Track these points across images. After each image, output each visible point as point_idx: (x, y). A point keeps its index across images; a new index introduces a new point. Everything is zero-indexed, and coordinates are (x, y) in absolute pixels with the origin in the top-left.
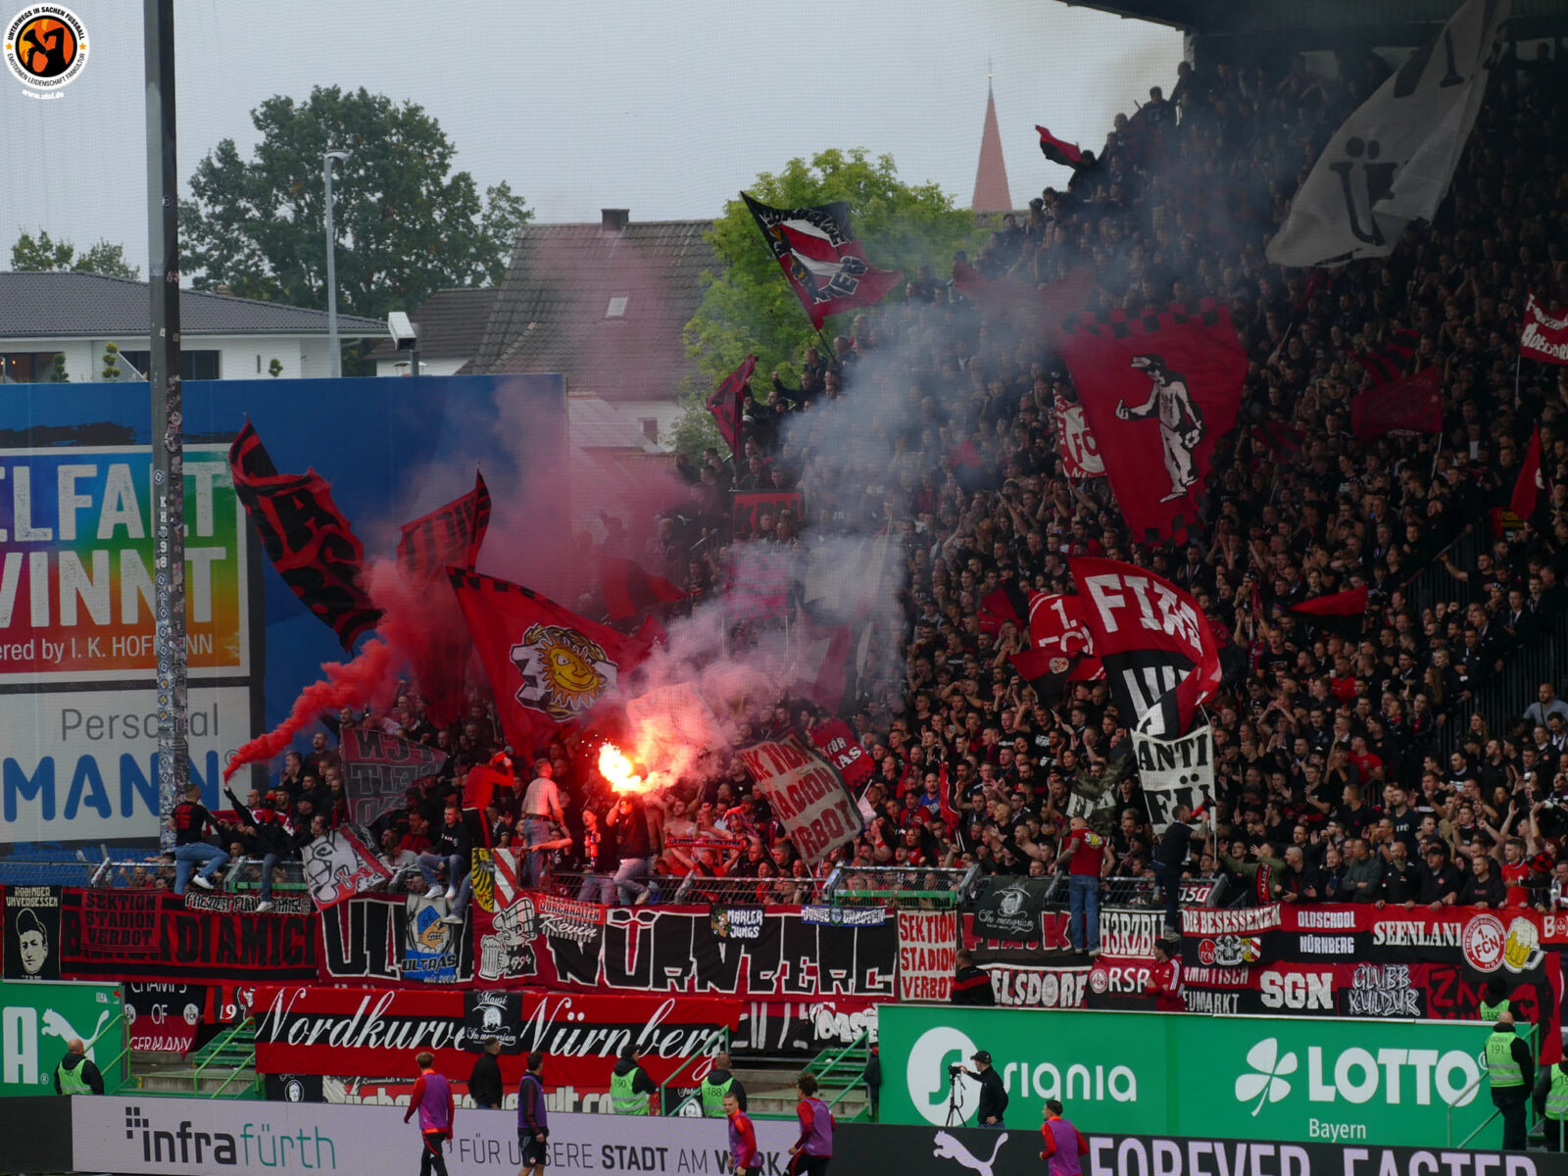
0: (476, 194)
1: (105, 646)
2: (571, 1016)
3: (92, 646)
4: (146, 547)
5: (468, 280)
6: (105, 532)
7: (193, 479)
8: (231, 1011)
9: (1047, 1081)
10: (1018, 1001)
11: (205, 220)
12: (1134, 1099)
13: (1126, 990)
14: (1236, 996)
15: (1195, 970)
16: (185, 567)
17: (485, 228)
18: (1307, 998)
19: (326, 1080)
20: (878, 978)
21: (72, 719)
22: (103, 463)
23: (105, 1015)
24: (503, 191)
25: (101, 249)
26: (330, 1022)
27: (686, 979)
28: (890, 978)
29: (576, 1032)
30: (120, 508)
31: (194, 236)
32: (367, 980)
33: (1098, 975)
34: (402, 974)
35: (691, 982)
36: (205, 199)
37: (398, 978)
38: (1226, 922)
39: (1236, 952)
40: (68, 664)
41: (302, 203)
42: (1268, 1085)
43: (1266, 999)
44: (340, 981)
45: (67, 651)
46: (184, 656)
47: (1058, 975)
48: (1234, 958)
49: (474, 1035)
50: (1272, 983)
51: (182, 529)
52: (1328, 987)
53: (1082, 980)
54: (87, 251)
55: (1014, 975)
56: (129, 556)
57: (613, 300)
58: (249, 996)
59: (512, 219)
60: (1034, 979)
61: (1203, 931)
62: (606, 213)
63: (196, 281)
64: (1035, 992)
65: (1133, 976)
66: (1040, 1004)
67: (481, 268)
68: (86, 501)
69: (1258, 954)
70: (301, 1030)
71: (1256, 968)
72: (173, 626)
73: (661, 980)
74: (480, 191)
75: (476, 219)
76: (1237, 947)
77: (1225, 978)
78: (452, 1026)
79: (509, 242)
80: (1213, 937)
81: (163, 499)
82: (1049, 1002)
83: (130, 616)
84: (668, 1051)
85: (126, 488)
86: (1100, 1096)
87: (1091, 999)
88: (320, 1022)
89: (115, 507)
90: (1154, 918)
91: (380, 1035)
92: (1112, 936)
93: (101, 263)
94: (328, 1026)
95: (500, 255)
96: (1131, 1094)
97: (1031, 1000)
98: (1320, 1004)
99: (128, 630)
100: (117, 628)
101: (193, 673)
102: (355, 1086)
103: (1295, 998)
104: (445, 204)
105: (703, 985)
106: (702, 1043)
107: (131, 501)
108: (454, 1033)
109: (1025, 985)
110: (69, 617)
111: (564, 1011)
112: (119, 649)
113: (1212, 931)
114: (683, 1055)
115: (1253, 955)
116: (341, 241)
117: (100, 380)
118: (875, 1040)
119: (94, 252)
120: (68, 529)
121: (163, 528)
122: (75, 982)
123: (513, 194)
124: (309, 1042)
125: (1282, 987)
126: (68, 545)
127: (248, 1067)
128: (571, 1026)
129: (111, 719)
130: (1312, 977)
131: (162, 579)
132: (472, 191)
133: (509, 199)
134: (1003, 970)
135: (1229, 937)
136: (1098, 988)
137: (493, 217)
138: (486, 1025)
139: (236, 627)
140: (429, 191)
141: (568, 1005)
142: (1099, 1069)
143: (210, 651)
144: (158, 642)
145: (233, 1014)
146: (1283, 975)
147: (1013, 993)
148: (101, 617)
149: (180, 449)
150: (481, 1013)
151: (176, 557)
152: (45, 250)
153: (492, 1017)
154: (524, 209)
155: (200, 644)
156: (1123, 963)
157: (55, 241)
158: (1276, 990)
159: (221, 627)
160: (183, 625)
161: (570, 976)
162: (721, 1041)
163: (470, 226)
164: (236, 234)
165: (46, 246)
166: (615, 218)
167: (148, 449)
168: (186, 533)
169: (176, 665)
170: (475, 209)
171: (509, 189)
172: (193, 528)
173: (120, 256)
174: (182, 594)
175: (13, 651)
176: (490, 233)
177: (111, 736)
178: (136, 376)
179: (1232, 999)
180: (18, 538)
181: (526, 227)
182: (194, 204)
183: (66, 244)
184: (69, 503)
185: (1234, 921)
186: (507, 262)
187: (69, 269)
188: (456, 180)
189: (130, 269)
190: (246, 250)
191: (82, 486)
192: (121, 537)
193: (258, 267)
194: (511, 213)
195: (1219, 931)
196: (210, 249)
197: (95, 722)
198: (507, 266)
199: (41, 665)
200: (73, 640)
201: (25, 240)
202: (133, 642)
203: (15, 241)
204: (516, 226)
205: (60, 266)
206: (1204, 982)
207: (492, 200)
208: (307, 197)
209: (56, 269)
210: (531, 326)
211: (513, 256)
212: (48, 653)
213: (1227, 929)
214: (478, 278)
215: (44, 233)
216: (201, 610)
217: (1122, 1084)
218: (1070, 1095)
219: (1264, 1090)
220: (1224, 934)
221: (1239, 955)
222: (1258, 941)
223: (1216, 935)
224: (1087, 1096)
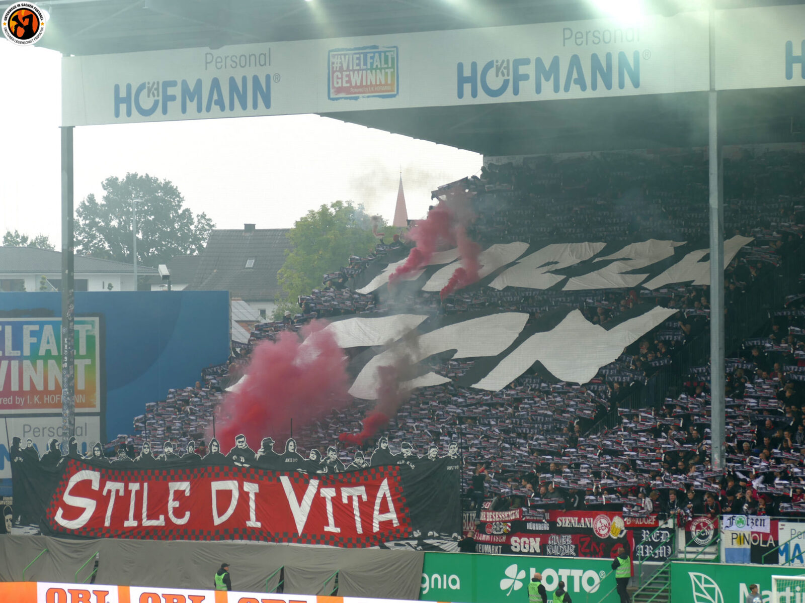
0: (192, 217)
1: (41, 399)
3: (36, 399)
4: (59, 359)
5: (188, 252)
6: (42, 352)
7: (78, 331)
11: (82, 226)
12: (459, 588)
14: (500, 547)
15: (484, 536)
16: (74, 367)
17: (196, 231)
18: (530, 548)
21: (27, 429)
22: (42, 324)
24: (203, 216)
25: (40, 238)
30: (48, 343)
31: (77, 233)
36: (82, 218)
38: (497, 516)
39: (501, 529)
40: (26, 406)
41: (122, 220)
42: (514, 583)
43: (513, 549)
45: (26, 401)
46: (73, 404)
48: (500, 531)
50: (516, 541)
51: (73, 352)
52: (538, 544)
54: (34, 238)
56: (51, 362)
57: (248, 261)
59: (207, 227)
61: (488, 520)
62: (246, 225)
63: (78, 251)
67: (194, 247)
68: (34, 340)
69: (510, 530)
71: (509, 535)
72: (69, 391)
74: (194, 216)
75: (192, 227)
76: (501, 527)
77: (496, 539)
79: (206, 237)
80: (492, 522)
81: (66, 339)
83: (51, 387)
85: (51, 335)
86: (445, 587)
89: (46, 341)
90: (468, 514)
93: (39, 244)
95: (202, 242)
96: (458, 586)
98: (535, 551)
99: (51, 393)
100: (46, 391)
101: (77, 410)
103: (525, 548)
104: (180, 221)
107: (53, 340)
110: (27, 387)
112: (47, 400)
113: (491, 520)
115: (508, 530)
116: (137, 235)
117: (39, 291)
119: (37, 239)
120: (27, 351)
121: (66, 351)
123: (207, 217)
125: (520, 544)
126: (27, 358)
129: (43, 429)
130: (532, 540)
131: (65, 372)
133: (205, 219)
135: (498, 523)
137: (199, 226)
139: (95, 391)
140: (173, 216)
142: (445, 576)
143: (84, 401)
144: (63, 398)
146: (520, 539)
148: (40, 387)
149: (73, 319)
151: (71, 363)
152: (17, 238)
154: (212, 224)
155: (80, 399)
157: (21, 234)
158: (517, 544)
159: (89, 391)
160: (73, 390)
163: (190, 230)
164: (94, 232)
165: (18, 236)
166: (250, 227)
167: (60, 319)
168: (75, 353)
169: (70, 407)
170: (192, 223)
171: (206, 215)
172: (78, 351)
173: (47, 240)
174: (72, 378)
175: (4, 401)
176: (198, 233)
177: (43, 436)
178: (54, 289)
179: (499, 548)
180: (6, 354)
181: (213, 230)
182: (78, 220)
183: (25, 236)
184: (27, 341)
185: (500, 516)
186: (205, 245)
187: (26, 246)
188: (184, 211)
189: (52, 246)
190: (98, 239)
191: (33, 334)
192: (48, 355)
193: (103, 245)
194: (206, 225)
195: (494, 520)
196: (84, 238)
197: (37, 430)
198: (205, 247)
199: (15, 406)
200: (28, 397)
201: (9, 234)
202: (53, 398)
203: (5, 234)
204: (208, 230)
205: (23, 244)
206: (488, 541)
207: (199, 219)
208: (123, 217)
209: (21, 245)
210: (215, 271)
211: (207, 243)
212: (18, 402)
213: (497, 520)
214: (193, 251)
215: (16, 231)
216: (81, 385)
217: (454, 582)
218: (433, 587)
219: (511, 586)
220: (496, 521)
221: (502, 530)
222: (509, 524)
223: (493, 522)
224: (439, 587)
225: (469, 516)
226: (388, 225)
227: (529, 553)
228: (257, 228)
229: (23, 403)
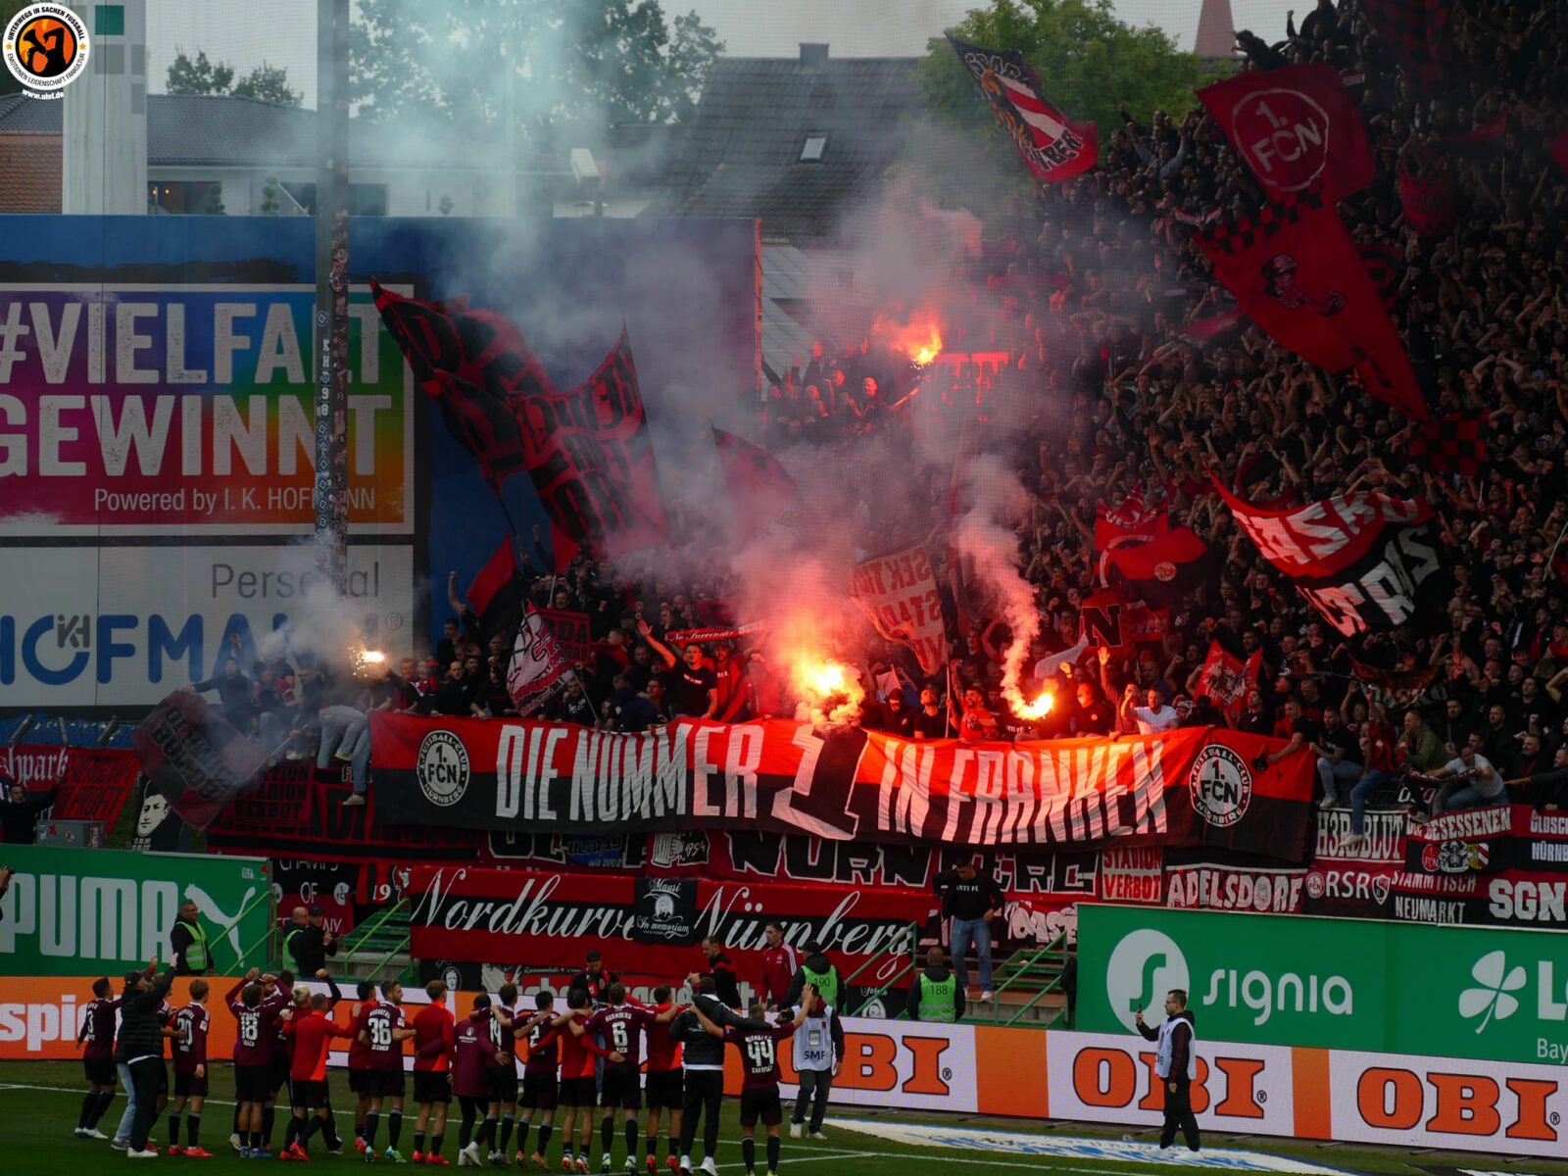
0: (664, 23)
1: (259, 497)
2: (748, 907)
3: (246, 498)
4: (307, 393)
5: (653, 116)
6: (263, 376)
7: (358, 321)
8: (386, 891)
9: (1256, 990)
10: (1228, 904)
11: (374, 44)
12: (1349, 1012)
13: (1344, 895)
14: (1462, 905)
15: (1418, 877)
16: (348, 417)
17: (673, 60)
18: (1538, 909)
19: (485, 969)
20: (1078, 876)
21: (223, 575)
22: (263, 302)
23: (251, 892)
24: (692, 21)
25: (263, 72)
26: (490, 905)
27: (872, 871)
28: (1092, 876)
29: (754, 924)
30: (280, 350)
31: (362, 61)
32: (531, 862)
33: (1315, 879)
34: (568, 857)
35: (878, 874)
36: (375, 22)
37: (564, 862)
38: (1451, 827)
39: (1462, 858)
40: (220, 516)
41: (478, 28)
42: (1494, 1001)
43: (1494, 909)
44: (503, 862)
45: (220, 503)
46: (344, 510)
47: (1272, 878)
48: (1460, 865)
49: (645, 924)
50: (1502, 891)
51: (345, 376)
52: (1561, 897)
53: (1297, 884)
54: (248, 75)
55: (1224, 876)
56: (288, 402)
57: (809, 140)
58: (405, 876)
59: (701, 51)
60: (1246, 881)
61: (1427, 837)
62: (804, 48)
63: (362, 109)
64: (1246, 895)
65: (1352, 880)
66: (1252, 907)
67: (667, 103)
68: (244, 342)
69: (1486, 861)
70: (459, 913)
71: (1484, 875)
72: (334, 478)
73: (845, 872)
74: (668, 20)
75: (664, 51)
76: (1463, 853)
77: (1451, 886)
78: (621, 913)
79: (698, 76)
80: (1437, 844)
81: (326, 342)
82: (1262, 906)
83: (287, 466)
84: (852, 947)
85: (287, 330)
86: (1313, 1008)
87: (1306, 903)
88: (479, 906)
89: (275, 348)
90: (1376, 819)
91: (544, 921)
92: (1330, 837)
93: (262, 88)
94: (488, 910)
95: (688, 90)
96: (1346, 1007)
97: (1241, 903)
98: (1552, 916)
99: (285, 481)
100: (273, 478)
101: (354, 529)
102: (517, 975)
103: (1525, 908)
104: (631, 33)
105: (889, 878)
106: (887, 939)
107: (291, 343)
108: (623, 922)
109: (1235, 888)
110: (222, 466)
111: (741, 901)
112: (275, 502)
113: (1436, 838)
114: (867, 952)
115: (1480, 863)
116: (518, 70)
117: (259, 213)
118: (1074, 941)
119: (255, 76)
120: (224, 372)
121: (326, 373)
122: (219, 856)
123: (702, 24)
124: (467, 927)
125: (1512, 897)
126: (223, 389)
127: (402, 951)
128: (748, 918)
129: (265, 576)
130: (1544, 887)
131: (322, 428)
132: (660, 20)
133: (699, 30)
134: (1212, 871)
135: (1454, 843)
136: (1314, 892)
137: (681, 49)
138: (658, 913)
139: (400, 480)
140: (613, 19)
141: (745, 895)
142: (1313, 979)
143: (372, 506)
144: (317, 494)
145: (387, 895)
146: (1514, 884)
147: (1223, 896)
148: (257, 467)
149: (345, 289)
150: (653, 901)
151: (337, 404)
152: (203, 73)
153: (665, 905)
154: (715, 41)
155: (361, 499)
156: (1342, 867)
157: (213, 62)
158: (1505, 899)
159: (385, 479)
160: (344, 477)
161: (747, 864)
162: (909, 937)
163: (656, 57)
164: (405, 61)
165: (205, 68)
166: (813, 53)
167: (311, 288)
168: (350, 381)
169: (336, 521)
170: (662, 40)
171: (698, 19)
172: (357, 374)
173: (283, 80)
174: (343, 444)
175: (162, 501)
176: (678, 65)
177: (265, 595)
178: (298, 210)
179: (1457, 908)
180: (170, 380)
181: (717, 60)
182: (365, 27)
183: (226, 67)
184: (226, 344)
185: (1460, 825)
186: (695, 97)
187: (227, 93)
188: (642, 9)
189: (295, 95)
190: (417, 78)
191: (240, 326)
192: (280, 381)
193: (428, 95)
194: (699, 45)
195: (1444, 838)
196: (378, 76)
197: (247, 579)
198: (695, 102)
199: (192, 516)
200: (227, 491)
201: (182, 61)
202: (290, 495)
203: (171, 62)
204: (706, 59)
205: (219, 90)
206: (1428, 889)
207: (680, 30)
208: (483, 22)
209: (213, 93)
210: (721, 167)
211: (702, 91)
212: (199, 505)
213: (1453, 835)
214: (663, 114)
215: (202, 55)
216: (365, 464)
217: (1337, 995)
218: (1281, 1006)
219: (1489, 1007)
220: (1449, 841)
221: (1466, 861)
222: (1485, 846)
223: (1441, 841)
224: (1299, 1007)
225: (1380, 823)
226: (1180, 49)
227: (1536, 922)
228: (833, 54)
229: (211, 507)
